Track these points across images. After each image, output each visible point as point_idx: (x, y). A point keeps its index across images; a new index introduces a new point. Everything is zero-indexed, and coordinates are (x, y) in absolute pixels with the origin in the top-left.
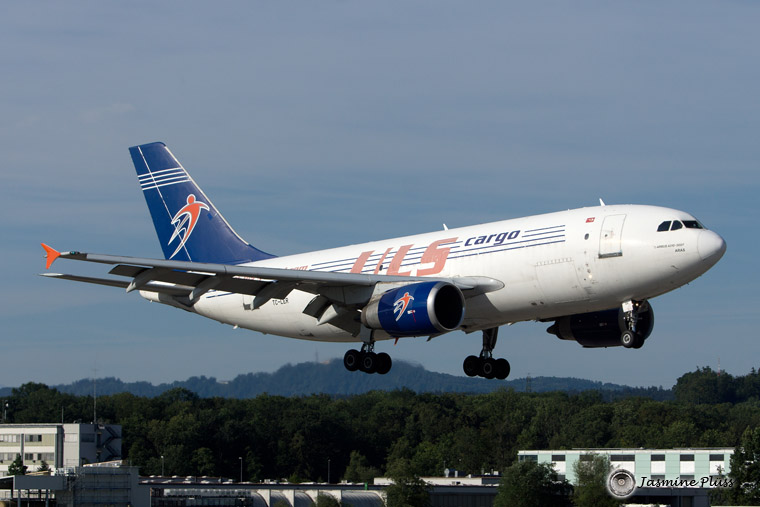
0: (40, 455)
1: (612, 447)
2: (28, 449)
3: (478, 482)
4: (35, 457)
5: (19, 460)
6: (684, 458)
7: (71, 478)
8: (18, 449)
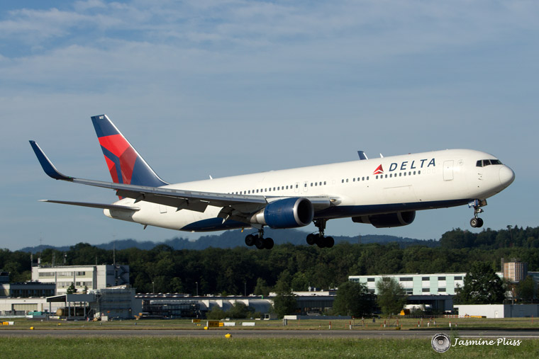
0: (84, 283)
1: (402, 273)
2: (78, 279)
3: (327, 294)
4: (82, 284)
5: (73, 286)
6: (440, 279)
7: (98, 296)
8: (72, 280)
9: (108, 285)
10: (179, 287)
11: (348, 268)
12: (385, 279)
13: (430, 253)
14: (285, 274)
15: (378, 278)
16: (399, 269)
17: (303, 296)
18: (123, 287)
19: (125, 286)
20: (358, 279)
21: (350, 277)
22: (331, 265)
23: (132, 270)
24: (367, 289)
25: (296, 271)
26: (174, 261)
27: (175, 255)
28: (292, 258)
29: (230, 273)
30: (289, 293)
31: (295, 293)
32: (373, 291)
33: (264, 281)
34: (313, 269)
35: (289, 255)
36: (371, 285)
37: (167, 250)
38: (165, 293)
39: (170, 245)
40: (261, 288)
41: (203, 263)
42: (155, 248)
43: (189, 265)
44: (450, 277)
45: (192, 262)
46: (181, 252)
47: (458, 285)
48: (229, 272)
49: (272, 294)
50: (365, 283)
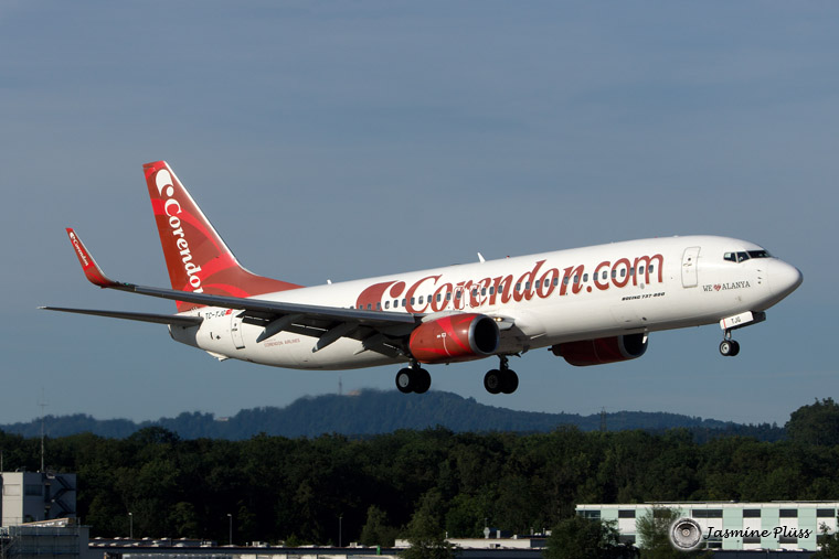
3: (525, 544)
6: (784, 513)
7: (5, 542)
9: (27, 517)
10: (188, 525)
11: (574, 487)
12: (657, 513)
13: (763, 455)
14: (431, 498)
15: (643, 510)
16: (691, 491)
17: (471, 550)
18: (61, 523)
19: (66, 520)
20: (598, 512)
21: (580, 507)
22: (536, 480)
23: (82, 485)
24: (616, 536)
25: (457, 493)
26: (178, 465)
27: (182, 451)
28: (447, 462)
29: (307, 494)
30: (440, 542)
31: (452, 541)
32: (631, 539)
33: (384, 515)
34: (495, 488)
35: (442, 456)
36: (627, 527)
37: (165, 440)
38: (157, 537)
39: (171, 430)
40: (376, 529)
41: (245, 470)
42: (135, 435)
43: (214, 474)
44: (807, 509)
45: (220, 469)
46: (194, 446)
47: (824, 528)
48: (304, 493)
49: (401, 544)
50: (613, 522)
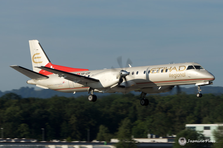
11: (185, 117)
12: (220, 128)
15: (214, 127)
17: (143, 143)
20: (195, 127)
24: (204, 137)
25: (136, 120)
26: (21, 109)
27: (23, 103)
28: (132, 107)
29: (75, 121)
30: (131, 140)
31: (136, 139)
32: (209, 138)
33: (106, 129)
34: (152, 118)
35: (130, 104)
36: (207, 133)
37: (15, 98)
38: (13, 138)
39: (18, 94)
40: (103, 135)
41: (48, 110)
43: (36, 112)
45: (38, 110)
46: (28, 100)
48: (73, 120)
49: (113, 141)
50: (202, 132)
